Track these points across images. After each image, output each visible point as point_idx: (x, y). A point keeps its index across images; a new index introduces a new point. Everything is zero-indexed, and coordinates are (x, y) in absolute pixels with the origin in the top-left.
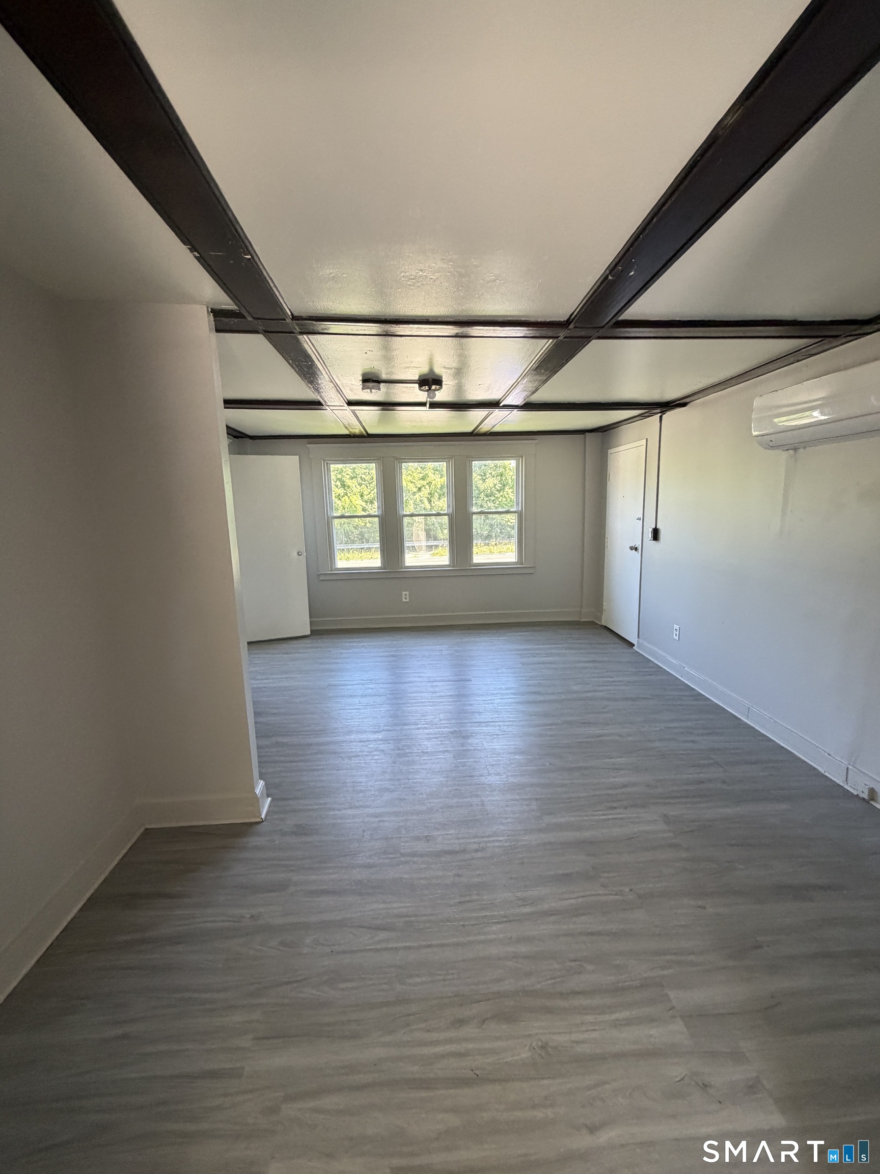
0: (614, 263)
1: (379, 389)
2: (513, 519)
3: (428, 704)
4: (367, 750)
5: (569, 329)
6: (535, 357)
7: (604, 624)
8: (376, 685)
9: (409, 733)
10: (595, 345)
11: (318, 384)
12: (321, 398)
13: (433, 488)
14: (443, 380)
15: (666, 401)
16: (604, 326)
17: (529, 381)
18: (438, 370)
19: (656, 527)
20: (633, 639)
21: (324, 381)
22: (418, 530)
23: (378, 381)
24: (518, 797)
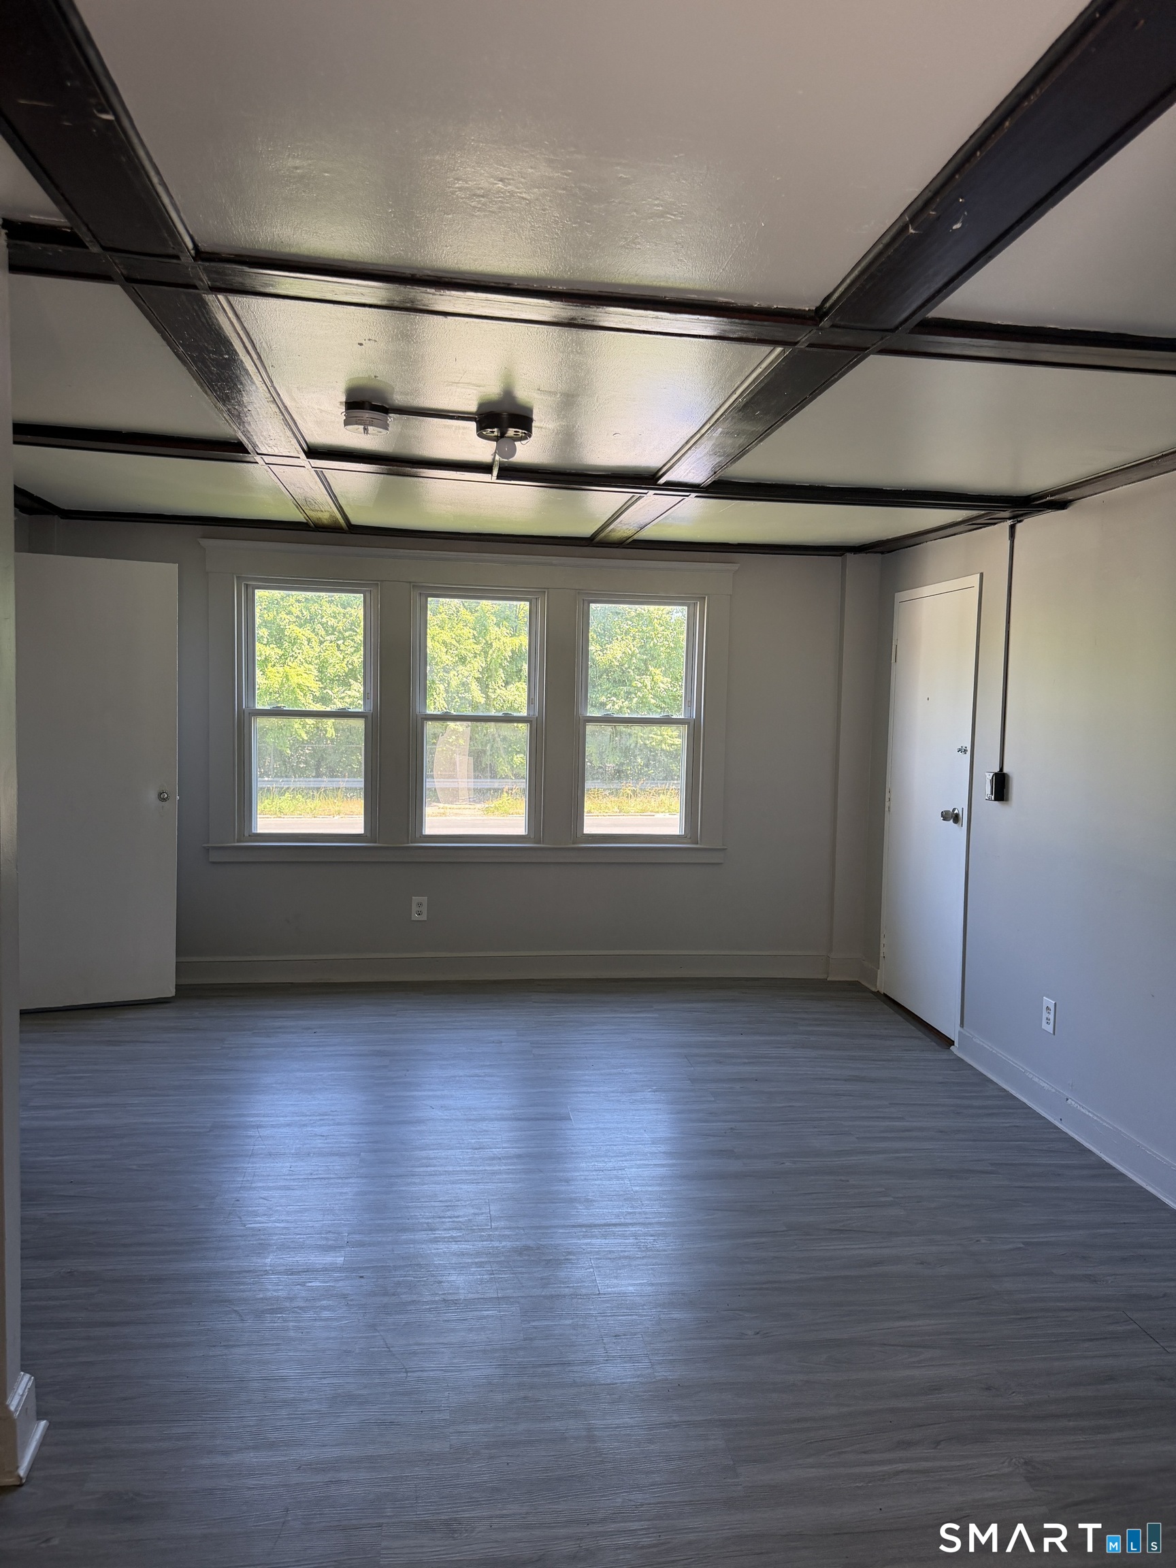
0: (920, 203)
1: (386, 427)
2: (675, 738)
3: (464, 1177)
4: (304, 1294)
5: (821, 329)
6: (742, 383)
7: (882, 991)
8: (336, 1127)
9: (412, 1250)
10: (873, 367)
11: (240, 403)
12: (245, 435)
13: (494, 656)
14: (535, 417)
15: (1025, 494)
16: (897, 328)
17: (727, 433)
18: (524, 394)
19: (1001, 769)
20: (950, 1028)
21: (255, 397)
22: (454, 752)
23: (385, 409)
24: (676, 1418)
